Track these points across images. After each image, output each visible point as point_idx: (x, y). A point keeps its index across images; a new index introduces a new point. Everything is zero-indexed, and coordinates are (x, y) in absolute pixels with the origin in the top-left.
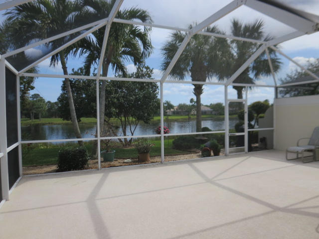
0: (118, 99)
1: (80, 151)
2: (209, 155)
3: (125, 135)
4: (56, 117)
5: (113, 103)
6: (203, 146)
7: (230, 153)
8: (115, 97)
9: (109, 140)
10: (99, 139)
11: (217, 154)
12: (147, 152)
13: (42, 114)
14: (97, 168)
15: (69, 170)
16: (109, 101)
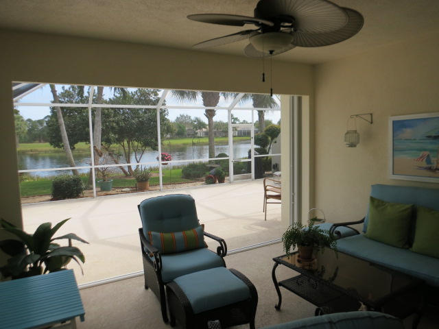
0: (118, 124)
1: (74, 180)
2: (214, 183)
3: (129, 162)
4: (40, 142)
5: (113, 128)
6: (208, 173)
7: (235, 180)
8: (113, 121)
9: (106, 169)
10: (93, 167)
11: (222, 181)
12: (146, 180)
13: (20, 137)
14: (92, 197)
15: (64, 198)
16: (107, 126)
